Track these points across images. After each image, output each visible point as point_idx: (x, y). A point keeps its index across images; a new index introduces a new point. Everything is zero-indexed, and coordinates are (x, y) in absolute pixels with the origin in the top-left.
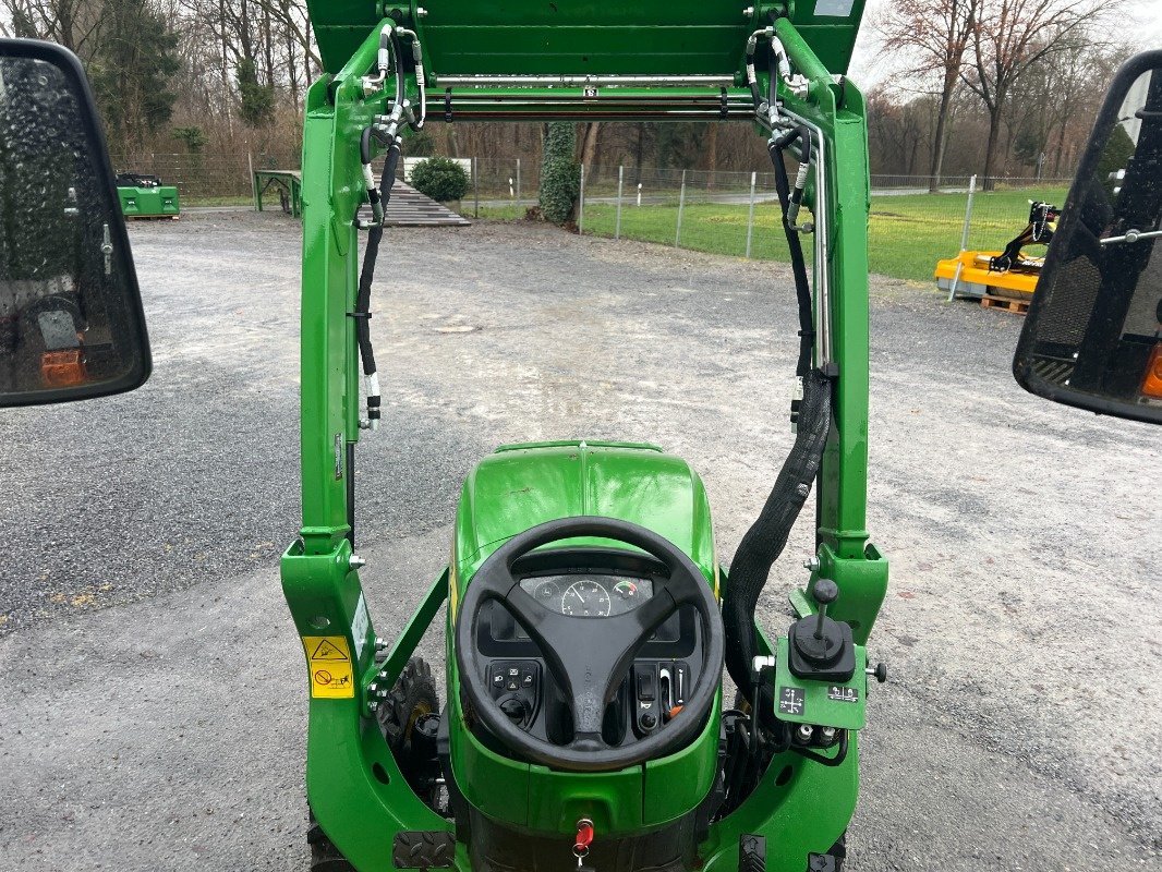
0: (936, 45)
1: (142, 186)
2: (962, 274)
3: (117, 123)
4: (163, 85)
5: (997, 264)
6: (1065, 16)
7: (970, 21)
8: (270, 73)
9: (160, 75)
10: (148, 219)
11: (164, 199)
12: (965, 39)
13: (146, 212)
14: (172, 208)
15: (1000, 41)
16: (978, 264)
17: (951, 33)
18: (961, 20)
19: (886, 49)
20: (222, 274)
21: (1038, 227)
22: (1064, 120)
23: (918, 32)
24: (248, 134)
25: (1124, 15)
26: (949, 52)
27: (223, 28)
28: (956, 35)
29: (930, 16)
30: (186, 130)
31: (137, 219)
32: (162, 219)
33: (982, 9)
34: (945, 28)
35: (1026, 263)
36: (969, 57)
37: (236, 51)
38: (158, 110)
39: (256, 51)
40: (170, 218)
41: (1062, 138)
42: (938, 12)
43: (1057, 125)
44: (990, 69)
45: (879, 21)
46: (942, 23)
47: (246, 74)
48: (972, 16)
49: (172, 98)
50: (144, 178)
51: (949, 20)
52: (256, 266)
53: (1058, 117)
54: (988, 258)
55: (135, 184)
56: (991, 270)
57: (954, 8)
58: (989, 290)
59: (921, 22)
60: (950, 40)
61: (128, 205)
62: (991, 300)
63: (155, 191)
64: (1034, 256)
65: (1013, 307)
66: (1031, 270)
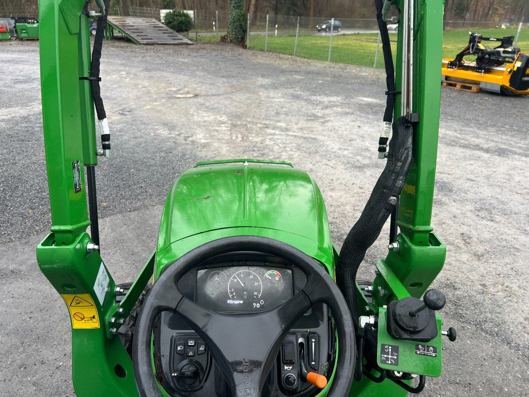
1: (29, 23)
5: (452, 65)
10: (33, 40)
13: (31, 36)
16: (443, 65)
21: (473, 46)
31: (27, 40)
35: (465, 64)
50: (30, 19)
54: (447, 62)
55: (26, 22)
58: (447, 78)
61: (22, 33)
62: (447, 83)
63: (35, 25)
64: (470, 61)
65: (458, 86)
66: (468, 68)
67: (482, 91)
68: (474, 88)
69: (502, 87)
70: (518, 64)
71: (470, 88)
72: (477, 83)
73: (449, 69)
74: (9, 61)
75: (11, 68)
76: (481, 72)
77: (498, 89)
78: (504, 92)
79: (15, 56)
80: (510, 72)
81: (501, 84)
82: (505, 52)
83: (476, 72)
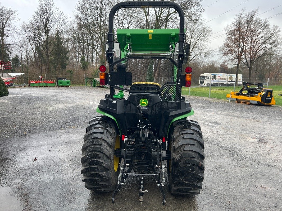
0: (235, 54)
1: (63, 80)
2: (231, 96)
3: (55, 69)
4: (65, 61)
5: (238, 94)
6: (265, 48)
7: (243, 49)
8: (88, 59)
9: (64, 60)
10: (64, 87)
11: (67, 83)
12: (242, 53)
13: (63, 85)
14: (69, 85)
15: (250, 53)
16: (235, 94)
17: (239, 52)
18: (241, 49)
19: (223, 55)
20: (81, 94)
21: (245, 86)
22: (269, 72)
23: (231, 52)
24: (82, 72)
25: (279, 48)
26: (238, 56)
27: (79, 50)
28: (240, 52)
29: (233, 48)
30: (70, 71)
31: (62, 86)
32: (67, 87)
33: (246, 47)
34: (237, 51)
35: (243, 94)
36: (243, 57)
37: (81, 55)
38: (64, 66)
39: (85, 55)
40: (68, 86)
41: (269, 75)
42: (235, 47)
43: (268, 73)
44: (248, 60)
45: (222, 49)
46: (236, 50)
47: (83, 60)
48: (243, 48)
49: (67, 64)
50: (63, 79)
51: (238, 49)
52: (88, 93)
53: (268, 71)
54: (236, 93)
55: (62, 80)
56: (237, 95)
57: (239, 47)
58: (237, 99)
59: (231, 49)
60: (238, 53)
61: (60, 84)
62: (237, 101)
63: (65, 81)
64: (245, 92)
65: (241, 102)
66: (245, 95)
67: (251, 104)
68: (247, 103)
69: (258, 102)
70: (264, 93)
71: (246, 103)
72: (248, 101)
73: (237, 96)
74: (58, 92)
75: (60, 94)
76: (249, 96)
77: (256, 103)
78: (259, 104)
79: (60, 91)
80: (261, 96)
81: (257, 101)
82: (258, 89)
83: (247, 96)
